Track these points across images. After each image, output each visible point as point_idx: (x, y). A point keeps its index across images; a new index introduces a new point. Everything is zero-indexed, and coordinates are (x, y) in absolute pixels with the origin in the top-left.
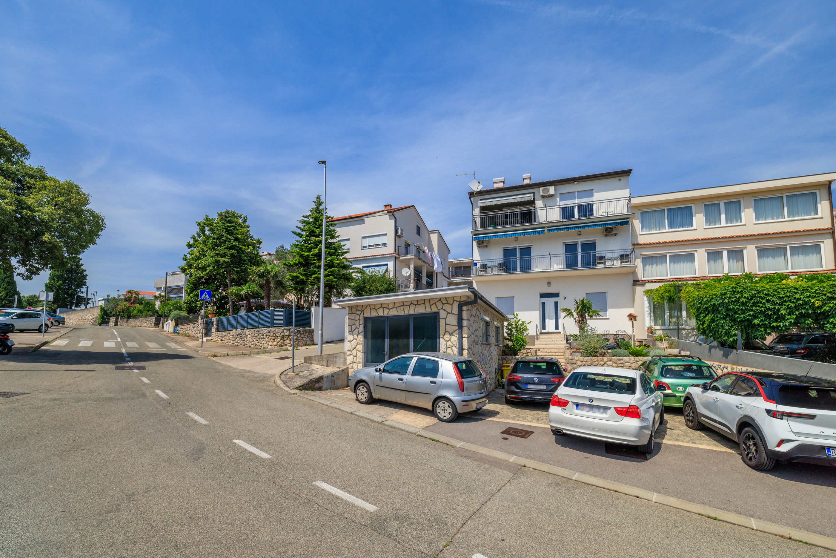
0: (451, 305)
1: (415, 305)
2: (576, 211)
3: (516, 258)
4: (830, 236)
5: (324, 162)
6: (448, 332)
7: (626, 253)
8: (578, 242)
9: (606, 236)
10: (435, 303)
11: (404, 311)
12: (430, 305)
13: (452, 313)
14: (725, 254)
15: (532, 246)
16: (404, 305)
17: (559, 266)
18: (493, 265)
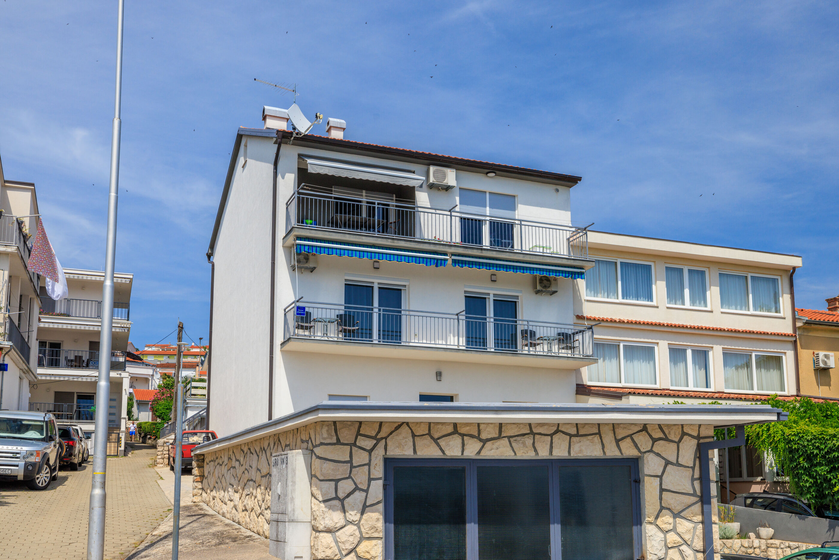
2: (486, 230)
3: (372, 310)
4: (791, 346)
7: (566, 331)
8: (489, 294)
9: (537, 292)
14: (689, 353)
15: (405, 286)
18: (328, 316)
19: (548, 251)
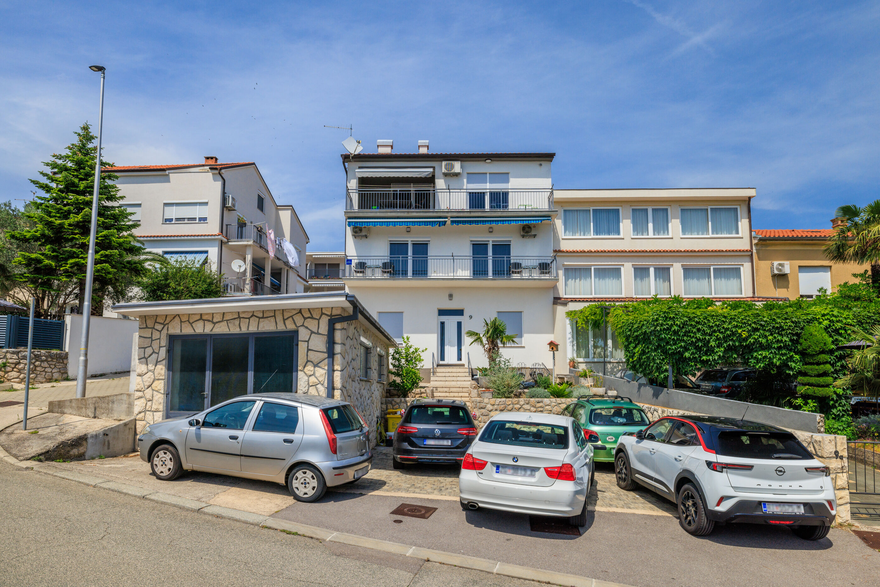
0: (317, 321)
1: (259, 318)
2: (487, 198)
3: (407, 257)
4: (748, 259)
5: (101, 69)
6: (312, 362)
7: (546, 261)
8: (489, 241)
9: (523, 236)
10: (292, 316)
11: (240, 328)
12: (284, 320)
13: (318, 333)
14: (652, 270)
15: (429, 241)
16: (239, 317)
17: (465, 272)
18: (374, 264)
19: (530, 208)
